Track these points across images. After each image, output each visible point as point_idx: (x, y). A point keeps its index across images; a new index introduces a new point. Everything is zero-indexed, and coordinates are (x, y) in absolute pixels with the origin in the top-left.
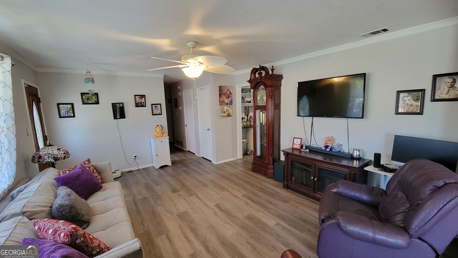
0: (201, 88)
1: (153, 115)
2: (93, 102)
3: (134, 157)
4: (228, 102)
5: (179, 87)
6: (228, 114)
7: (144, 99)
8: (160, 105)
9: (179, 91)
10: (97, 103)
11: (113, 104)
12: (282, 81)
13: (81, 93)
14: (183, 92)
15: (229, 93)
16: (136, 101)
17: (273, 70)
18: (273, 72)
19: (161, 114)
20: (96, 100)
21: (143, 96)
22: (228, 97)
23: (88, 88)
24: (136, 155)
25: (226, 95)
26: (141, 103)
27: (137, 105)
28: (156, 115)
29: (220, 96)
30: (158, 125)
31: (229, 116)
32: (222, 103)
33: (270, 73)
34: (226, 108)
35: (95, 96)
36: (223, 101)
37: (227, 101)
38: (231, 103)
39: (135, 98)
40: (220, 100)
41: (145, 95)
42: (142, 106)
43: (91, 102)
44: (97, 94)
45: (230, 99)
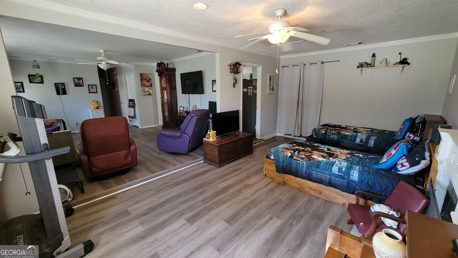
0: (129, 74)
1: (90, 93)
2: (38, 82)
3: (76, 124)
4: (149, 85)
5: (114, 73)
6: (149, 93)
7: (81, 80)
8: (95, 86)
9: (116, 75)
10: (42, 82)
11: (55, 84)
12: (176, 72)
13: (28, 75)
14: (118, 77)
15: (149, 79)
16: (74, 82)
17: (167, 65)
18: (168, 66)
19: (97, 93)
20: (41, 80)
21: (80, 79)
22: (148, 81)
23: (34, 72)
24: (77, 122)
25: (147, 80)
26: (79, 84)
27: (76, 85)
28: (92, 93)
29: (141, 81)
30: (94, 101)
31: (149, 95)
32: (143, 85)
33: (166, 67)
34: (147, 89)
35: (40, 78)
36: (144, 84)
37: (147, 84)
38: (151, 86)
39: (74, 80)
40: (141, 83)
41: (82, 78)
42: (81, 86)
43: (36, 82)
44: (42, 76)
45: (150, 83)
